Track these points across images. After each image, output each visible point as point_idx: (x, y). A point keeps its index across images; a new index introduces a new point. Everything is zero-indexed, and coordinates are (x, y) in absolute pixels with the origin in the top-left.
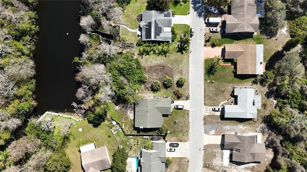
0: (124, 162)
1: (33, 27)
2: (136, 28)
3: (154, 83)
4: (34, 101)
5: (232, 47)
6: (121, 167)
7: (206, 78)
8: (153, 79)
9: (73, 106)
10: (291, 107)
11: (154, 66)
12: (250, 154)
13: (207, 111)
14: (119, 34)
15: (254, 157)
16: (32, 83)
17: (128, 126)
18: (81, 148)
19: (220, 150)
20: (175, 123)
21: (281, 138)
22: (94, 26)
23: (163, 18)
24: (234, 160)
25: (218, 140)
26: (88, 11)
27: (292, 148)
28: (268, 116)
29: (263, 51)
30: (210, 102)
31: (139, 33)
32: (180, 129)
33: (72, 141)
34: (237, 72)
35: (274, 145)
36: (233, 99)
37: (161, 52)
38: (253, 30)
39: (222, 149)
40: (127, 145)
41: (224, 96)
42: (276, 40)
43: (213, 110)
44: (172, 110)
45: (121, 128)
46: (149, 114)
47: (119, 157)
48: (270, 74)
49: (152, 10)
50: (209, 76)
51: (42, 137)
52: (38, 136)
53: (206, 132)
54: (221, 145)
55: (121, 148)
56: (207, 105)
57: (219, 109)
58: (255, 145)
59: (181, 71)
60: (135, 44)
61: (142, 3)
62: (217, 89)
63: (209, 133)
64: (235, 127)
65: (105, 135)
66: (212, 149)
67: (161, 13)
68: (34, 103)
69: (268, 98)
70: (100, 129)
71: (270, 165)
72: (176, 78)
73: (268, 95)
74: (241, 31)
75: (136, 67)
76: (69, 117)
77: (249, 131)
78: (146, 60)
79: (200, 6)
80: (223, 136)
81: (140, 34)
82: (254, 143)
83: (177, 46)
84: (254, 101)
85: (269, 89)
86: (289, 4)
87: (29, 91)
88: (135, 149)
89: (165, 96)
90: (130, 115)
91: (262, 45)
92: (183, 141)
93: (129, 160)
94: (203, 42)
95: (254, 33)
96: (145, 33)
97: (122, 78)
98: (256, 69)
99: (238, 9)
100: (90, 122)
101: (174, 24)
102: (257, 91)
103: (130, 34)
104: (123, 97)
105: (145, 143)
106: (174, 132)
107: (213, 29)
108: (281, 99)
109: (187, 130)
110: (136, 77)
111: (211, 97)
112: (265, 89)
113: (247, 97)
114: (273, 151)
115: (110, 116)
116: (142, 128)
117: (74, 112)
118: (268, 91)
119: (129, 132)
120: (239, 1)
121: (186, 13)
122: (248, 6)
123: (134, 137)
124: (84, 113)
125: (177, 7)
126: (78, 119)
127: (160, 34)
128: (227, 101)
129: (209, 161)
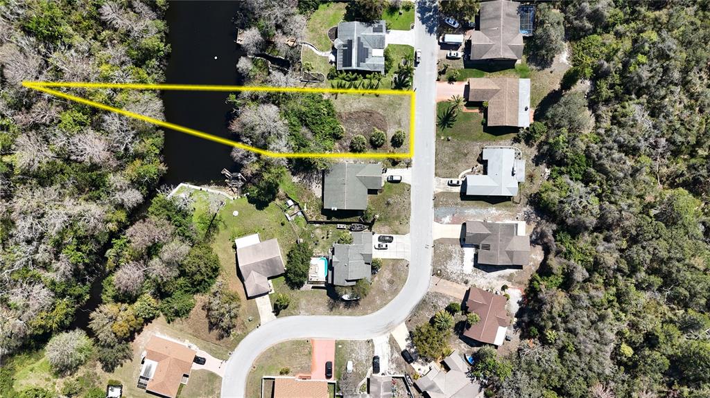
0: (306, 261)
1: (162, 45)
2: (328, 50)
3: (356, 139)
4: (162, 165)
5: (481, 83)
7: (438, 132)
8: (353, 133)
9: (224, 174)
10: (571, 179)
11: (356, 112)
12: (505, 253)
13: (440, 185)
14: (299, 59)
15: (511, 259)
16: (159, 137)
17: (312, 209)
18: (236, 241)
19: (458, 247)
20: (388, 204)
21: (554, 227)
22: (260, 45)
23: (372, 34)
24: (480, 262)
25: (455, 232)
26: (250, 20)
27: (571, 243)
28: (536, 194)
29: (529, 91)
30: (445, 171)
31: (332, 58)
32: (396, 214)
33: (222, 231)
34: (488, 123)
35: (545, 240)
36: (481, 166)
38: (514, 55)
39: (462, 246)
40: (311, 237)
41: (466, 162)
42: (551, 72)
44: (383, 184)
45: (302, 212)
46: (346, 188)
47: (298, 255)
48: (540, 126)
49: (354, 20)
50: (444, 128)
51: (175, 221)
52: (169, 220)
54: (460, 239)
55: (302, 242)
56: (439, 176)
57: (458, 182)
58: (515, 239)
59: (400, 120)
60: (325, 76)
61: (337, 9)
62: (457, 151)
63: (441, 221)
64: (484, 211)
65: (276, 222)
66: (447, 246)
67: (367, 26)
68: (163, 168)
69: (537, 165)
70: (266, 212)
71: (537, 272)
72: (391, 133)
73: (537, 161)
74: (496, 57)
75: (326, 113)
76: (218, 192)
77: (506, 217)
78: (343, 102)
79: (430, 15)
80: (464, 225)
81: (333, 59)
82: (513, 235)
83: (393, 79)
84: (513, 169)
85: (539, 151)
86: (570, 15)
87: (154, 148)
88: (324, 245)
90: (317, 191)
91: (529, 80)
92: (399, 232)
93: (314, 261)
94: (436, 75)
95: (516, 60)
96: (342, 57)
97: (304, 130)
98: (517, 118)
99: (490, 21)
100: (251, 200)
101: (389, 45)
102: (519, 154)
103: (318, 60)
105: (339, 236)
106: (386, 218)
107: (450, 54)
108: (557, 166)
109: (407, 216)
110: (327, 128)
111: (446, 164)
112: (533, 152)
113: (502, 161)
114: (543, 250)
115: (284, 192)
116: (336, 210)
117: (226, 185)
118: (537, 154)
119: (314, 218)
120: (492, 9)
121: (407, 26)
122: (505, 16)
123: (322, 226)
124: (242, 187)
125: (394, 17)
126: (232, 196)
127: (366, 59)
128: (470, 170)
129: (441, 265)
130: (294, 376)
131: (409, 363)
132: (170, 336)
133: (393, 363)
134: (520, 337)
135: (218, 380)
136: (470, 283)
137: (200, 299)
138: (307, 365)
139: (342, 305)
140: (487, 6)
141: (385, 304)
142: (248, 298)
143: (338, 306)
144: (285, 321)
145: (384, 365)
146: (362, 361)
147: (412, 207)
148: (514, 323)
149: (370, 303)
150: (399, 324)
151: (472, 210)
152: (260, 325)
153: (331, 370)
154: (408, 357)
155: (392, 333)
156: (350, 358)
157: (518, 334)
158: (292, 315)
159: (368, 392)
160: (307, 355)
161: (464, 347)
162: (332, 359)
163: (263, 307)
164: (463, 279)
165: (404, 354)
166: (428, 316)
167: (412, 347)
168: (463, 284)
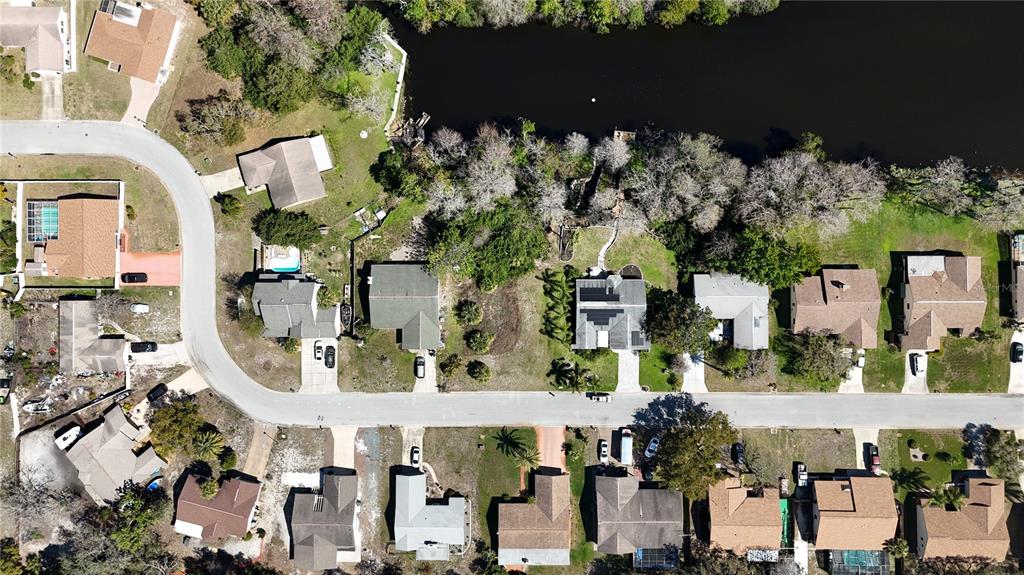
2: (607, 265)
3: (476, 310)
4: (429, 25)
5: (562, 492)
6: (279, 234)
7: (491, 431)
8: (487, 305)
9: (421, 117)
11: (517, 308)
12: (310, 534)
13: (412, 434)
14: (595, 223)
15: (303, 543)
16: (473, 19)
17: (373, 247)
18: (321, 136)
19: (320, 464)
20: (383, 359)
23: (629, 329)
24: (298, 496)
25: (343, 459)
29: (553, 564)
30: (434, 442)
31: (596, 272)
32: (368, 371)
33: (336, 115)
34: (504, 505)
36: (441, 494)
37: (551, 323)
38: (603, 542)
39: (322, 470)
40: (330, 246)
41: (446, 474)
43: (413, 448)
44: (412, 351)
45: (368, 232)
46: (401, 297)
47: (300, 228)
49: (648, 303)
50: (498, 439)
51: (346, 46)
52: (346, 38)
54: (332, 467)
55: (323, 232)
56: (425, 434)
57: (416, 462)
58: (331, 547)
59: (508, 373)
60: (569, 262)
61: (668, 278)
62: (463, 459)
63: (359, 438)
64: (374, 501)
65: (352, 194)
66: (322, 447)
67: (641, 323)
68: (425, 27)
70: (367, 180)
72: (489, 361)
74: (599, 513)
75: (514, 264)
76: (395, 108)
77: (366, 533)
78: (532, 289)
79: (663, 415)
80: (353, 472)
81: (593, 273)
82: (337, 544)
83: (566, 361)
84: (435, 543)
87: (454, 13)
88: (319, 265)
89: (446, 334)
90: (401, 253)
91: (568, 563)
92: (341, 377)
93: (294, 251)
94: (574, 424)
95: (597, 543)
96: (594, 286)
97: (487, 233)
98: (510, 547)
99: (652, 505)
100: (383, 156)
101: (617, 354)
102: (460, 551)
103: (593, 251)
104: (441, 237)
105: (334, 287)
106: (361, 356)
107: (605, 446)
109: (366, 388)
110: (489, 267)
111: (444, 442)
113: (445, 526)
115: (397, 206)
116: (369, 283)
117: (406, 119)
119: (360, 250)
120: (671, 507)
121: (645, 381)
122: (659, 527)
123: (348, 261)
124: (403, 143)
125: (658, 361)
126: (391, 129)
127: (592, 323)
128: (435, 480)
129: (293, 439)
130: (125, 227)
131: (148, 396)
132: (180, 44)
133: (148, 372)
134: (190, 558)
135: (117, 115)
136: (268, 483)
137: (235, 86)
138: (142, 245)
139: (229, 294)
140: (675, 500)
141: (234, 359)
142: (238, 156)
143: (230, 289)
144: (206, 213)
145: (144, 359)
146: (150, 326)
147: (379, 394)
148: (210, 548)
149: (234, 335)
150: (206, 380)
151: (376, 484)
152: (199, 174)
153: (134, 282)
154: (157, 393)
155: (192, 370)
156: (152, 309)
157: (193, 555)
158: (216, 222)
159: (103, 337)
160: (156, 245)
161: (173, 476)
162: (151, 281)
163: (226, 179)
164: (274, 471)
165: (161, 388)
166: (218, 422)
167: (172, 400)
168: (266, 472)
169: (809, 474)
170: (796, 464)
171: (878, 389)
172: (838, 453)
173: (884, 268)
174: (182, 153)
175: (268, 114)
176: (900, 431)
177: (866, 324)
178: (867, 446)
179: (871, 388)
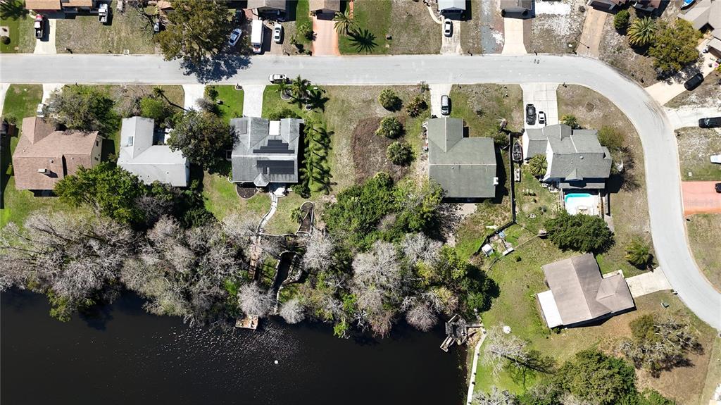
2: (269, 198)
3: (394, 155)
7: (380, 51)
8: (383, 162)
9: (449, 347)
11: (355, 159)
13: (452, 49)
14: (280, 238)
18: (550, 327)
19: (535, 22)
20: (480, 113)
22: (261, 289)
23: (249, 135)
25: (514, 26)
30: (432, 41)
31: (280, 191)
32: (494, 103)
33: (536, 347)
37: (324, 144)
39: (534, 17)
40: (536, 219)
41: (420, 14)
43: (451, 36)
44: (453, 120)
45: (499, 232)
46: (465, 164)
47: (568, 233)
50: (375, 44)
53: (498, 49)
54: (524, 19)
55: (544, 230)
56: (440, 49)
57: (447, 23)
59: (364, 102)
60: (305, 201)
61: (212, 186)
62: (405, 27)
65: (516, 269)
66: (534, 36)
67: (239, 141)
70: (501, 283)
72: (382, 113)
75: (357, 198)
78: (341, 176)
79: (225, 64)
80: (505, 14)
81: (282, 189)
83: (310, 112)
88: (546, 200)
89: (421, 136)
90: (468, 209)
92: (520, 98)
94: (304, 57)
96: (280, 175)
97: (382, 228)
101: (263, 115)
105: (531, 180)
109: (496, 88)
110: (381, 194)
111: (422, 41)
115: (471, 257)
116: (497, 179)
117: (464, 345)
119: (507, 215)
121: (238, 94)
123: (517, 204)
124: (467, 320)
125: (225, 111)
126: (480, 335)
127: (283, 142)
128: (430, 9)
129: (562, 44)
131: (703, 80)
133: (705, 101)
136: (583, 5)
137: (643, 381)
139: (629, 171)
141: (622, 114)
142: (634, 309)
143: (632, 177)
144: (660, 254)
145: (710, 112)
146: (708, 142)
147: (483, 82)
149: (624, 134)
150: (648, 95)
151: (483, 6)
152: (672, 291)
154: (695, 82)
155: (662, 104)
156: (707, 159)
158: (651, 243)
160: (710, 221)
161: (671, 10)
162: (711, 185)
163: (644, 286)
164: (578, 15)
165: (691, 86)
166: (633, 57)
167: (680, 76)
168: (585, 15)
169: (97, 15)
170: (109, 23)
171: (29, 87)
172: (71, 33)
173: (11, 194)
174: (692, 313)
175: (607, 353)
176: (16, 52)
177: (29, 139)
178: (45, 38)
179: (36, 87)
